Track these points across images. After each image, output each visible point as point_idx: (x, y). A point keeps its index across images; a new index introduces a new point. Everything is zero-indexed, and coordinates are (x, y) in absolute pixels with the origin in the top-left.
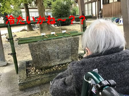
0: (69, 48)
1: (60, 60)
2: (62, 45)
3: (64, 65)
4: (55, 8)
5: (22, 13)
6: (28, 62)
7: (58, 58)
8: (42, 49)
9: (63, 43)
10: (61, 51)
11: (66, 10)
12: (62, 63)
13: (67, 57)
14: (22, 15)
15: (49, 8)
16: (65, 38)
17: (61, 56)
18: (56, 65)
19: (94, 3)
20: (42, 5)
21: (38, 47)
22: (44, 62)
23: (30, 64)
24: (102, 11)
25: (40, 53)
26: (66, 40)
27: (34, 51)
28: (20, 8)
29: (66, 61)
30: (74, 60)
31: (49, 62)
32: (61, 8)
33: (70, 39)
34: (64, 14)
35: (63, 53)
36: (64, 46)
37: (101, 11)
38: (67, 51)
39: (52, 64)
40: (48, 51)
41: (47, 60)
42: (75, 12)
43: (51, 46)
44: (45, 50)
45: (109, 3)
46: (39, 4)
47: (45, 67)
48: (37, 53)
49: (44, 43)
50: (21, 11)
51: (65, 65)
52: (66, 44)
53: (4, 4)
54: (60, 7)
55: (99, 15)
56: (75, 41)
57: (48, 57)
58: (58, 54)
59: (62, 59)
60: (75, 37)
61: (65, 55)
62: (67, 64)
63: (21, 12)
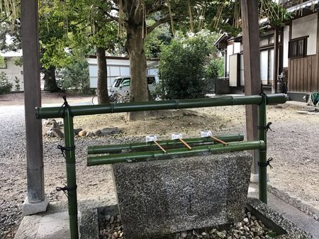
0: (221, 184)
1: (196, 218)
2: (205, 174)
3: (204, 234)
4: (168, 60)
5: (90, 67)
6: (104, 210)
7: (190, 212)
8: (150, 184)
9: (207, 171)
10: (200, 193)
11: (193, 65)
12: (200, 227)
13: (215, 211)
14: (88, 71)
15: (153, 60)
16: (213, 157)
17: (197, 207)
18: (183, 232)
19: (266, 53)
20: (142, 53)
21: (138, 177)
22: (150, 220)
23: (108, 217)
24: (286, 73)
25: (142, 194)
26: (217, 162)
27: (126, 188)
28: (86, 57)
29: (210, 223)
30: (232, 220)
31: (165, 223)
32: (181, 62)
33: (226, 161)
34: (189, 76)
35: (205, 199)
36: (209, 179)
37: (282, 74)
38: (216, 193)
39: (172, 227)
40: (165, 191)
41: (159, 216)
42: (216, 71)
43: (174, 177)
44: (158, 186)
45: (305, 55)
46: (133, 52)
47: (152, 234)
48: (135, 195)
49: (157, 168)
50: (86, 62)
51: (208, 232)
52: (214, 173)
53: (53, 47)
54: (180, 58)
55: (278, 83)
56: (241, 167)
57: (162, 206)
58: (190, 201)
59: (202, 216)
60: (241, 154)
61: (210, 206)
62: (214, 230)
63: (86, 65)
